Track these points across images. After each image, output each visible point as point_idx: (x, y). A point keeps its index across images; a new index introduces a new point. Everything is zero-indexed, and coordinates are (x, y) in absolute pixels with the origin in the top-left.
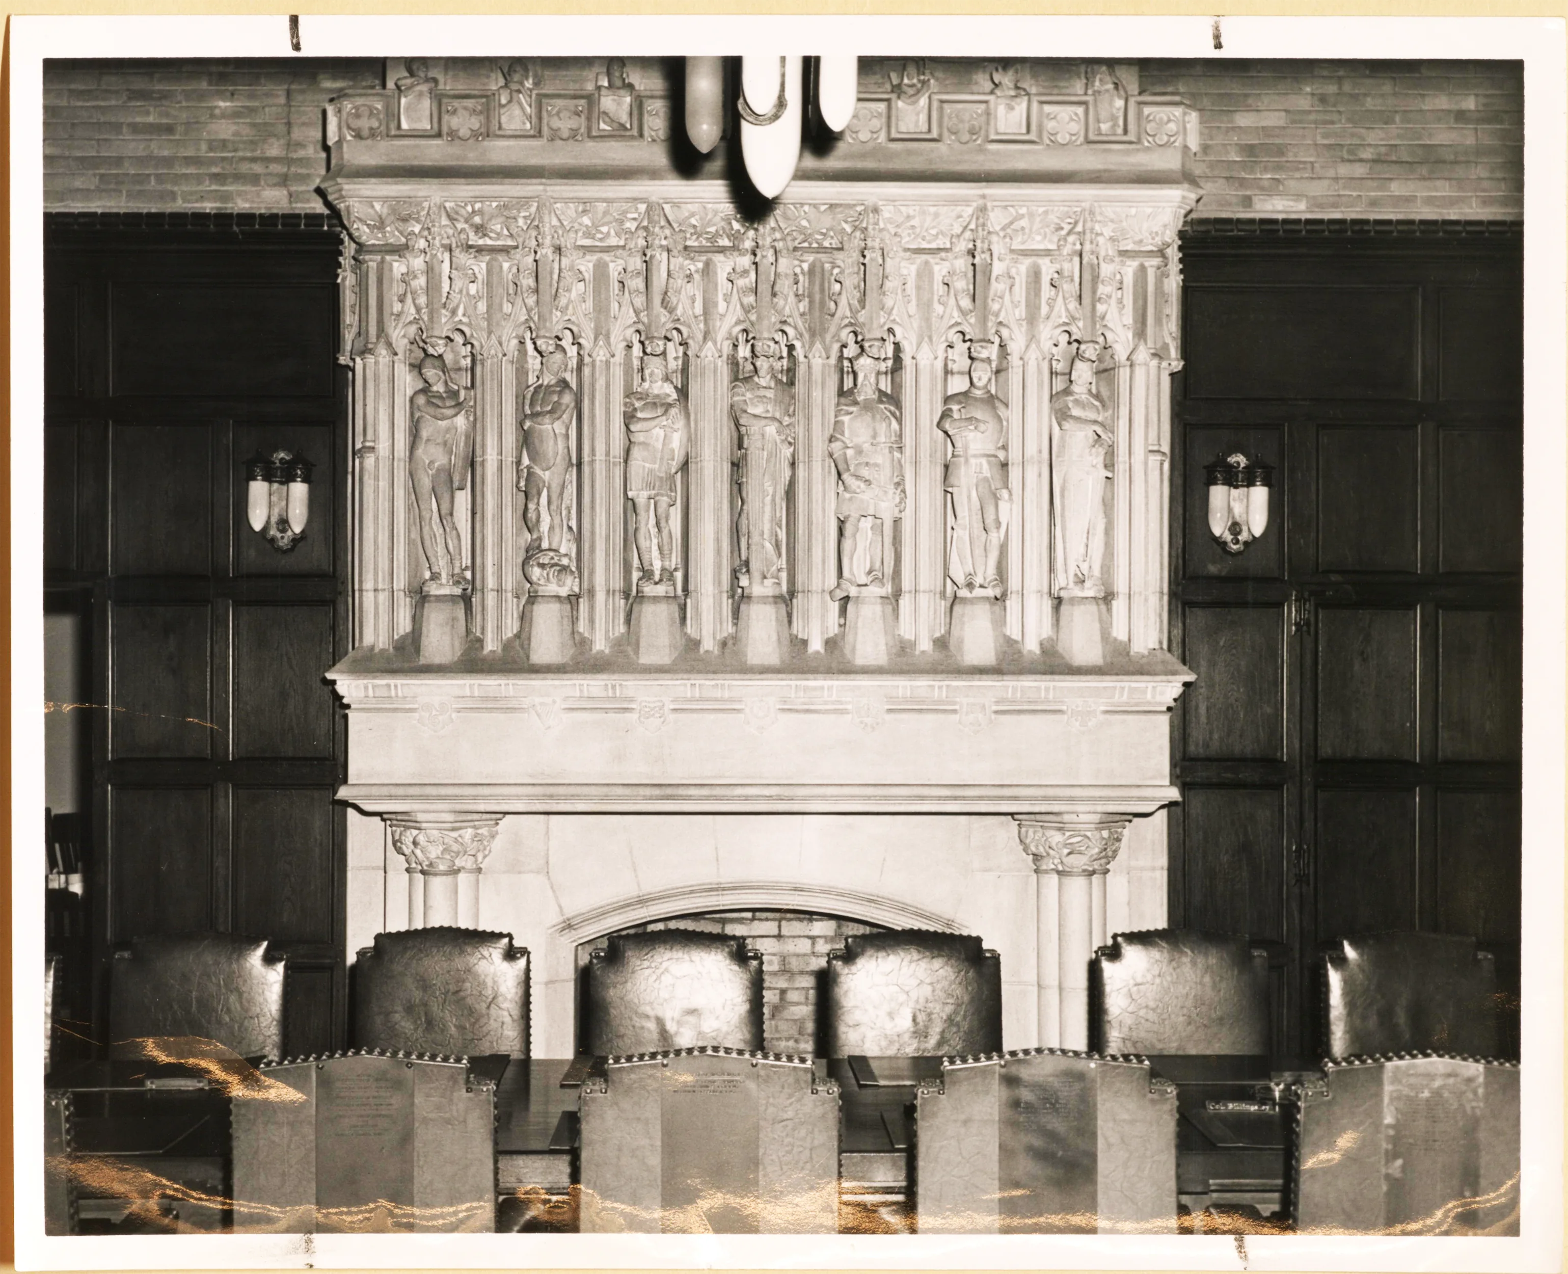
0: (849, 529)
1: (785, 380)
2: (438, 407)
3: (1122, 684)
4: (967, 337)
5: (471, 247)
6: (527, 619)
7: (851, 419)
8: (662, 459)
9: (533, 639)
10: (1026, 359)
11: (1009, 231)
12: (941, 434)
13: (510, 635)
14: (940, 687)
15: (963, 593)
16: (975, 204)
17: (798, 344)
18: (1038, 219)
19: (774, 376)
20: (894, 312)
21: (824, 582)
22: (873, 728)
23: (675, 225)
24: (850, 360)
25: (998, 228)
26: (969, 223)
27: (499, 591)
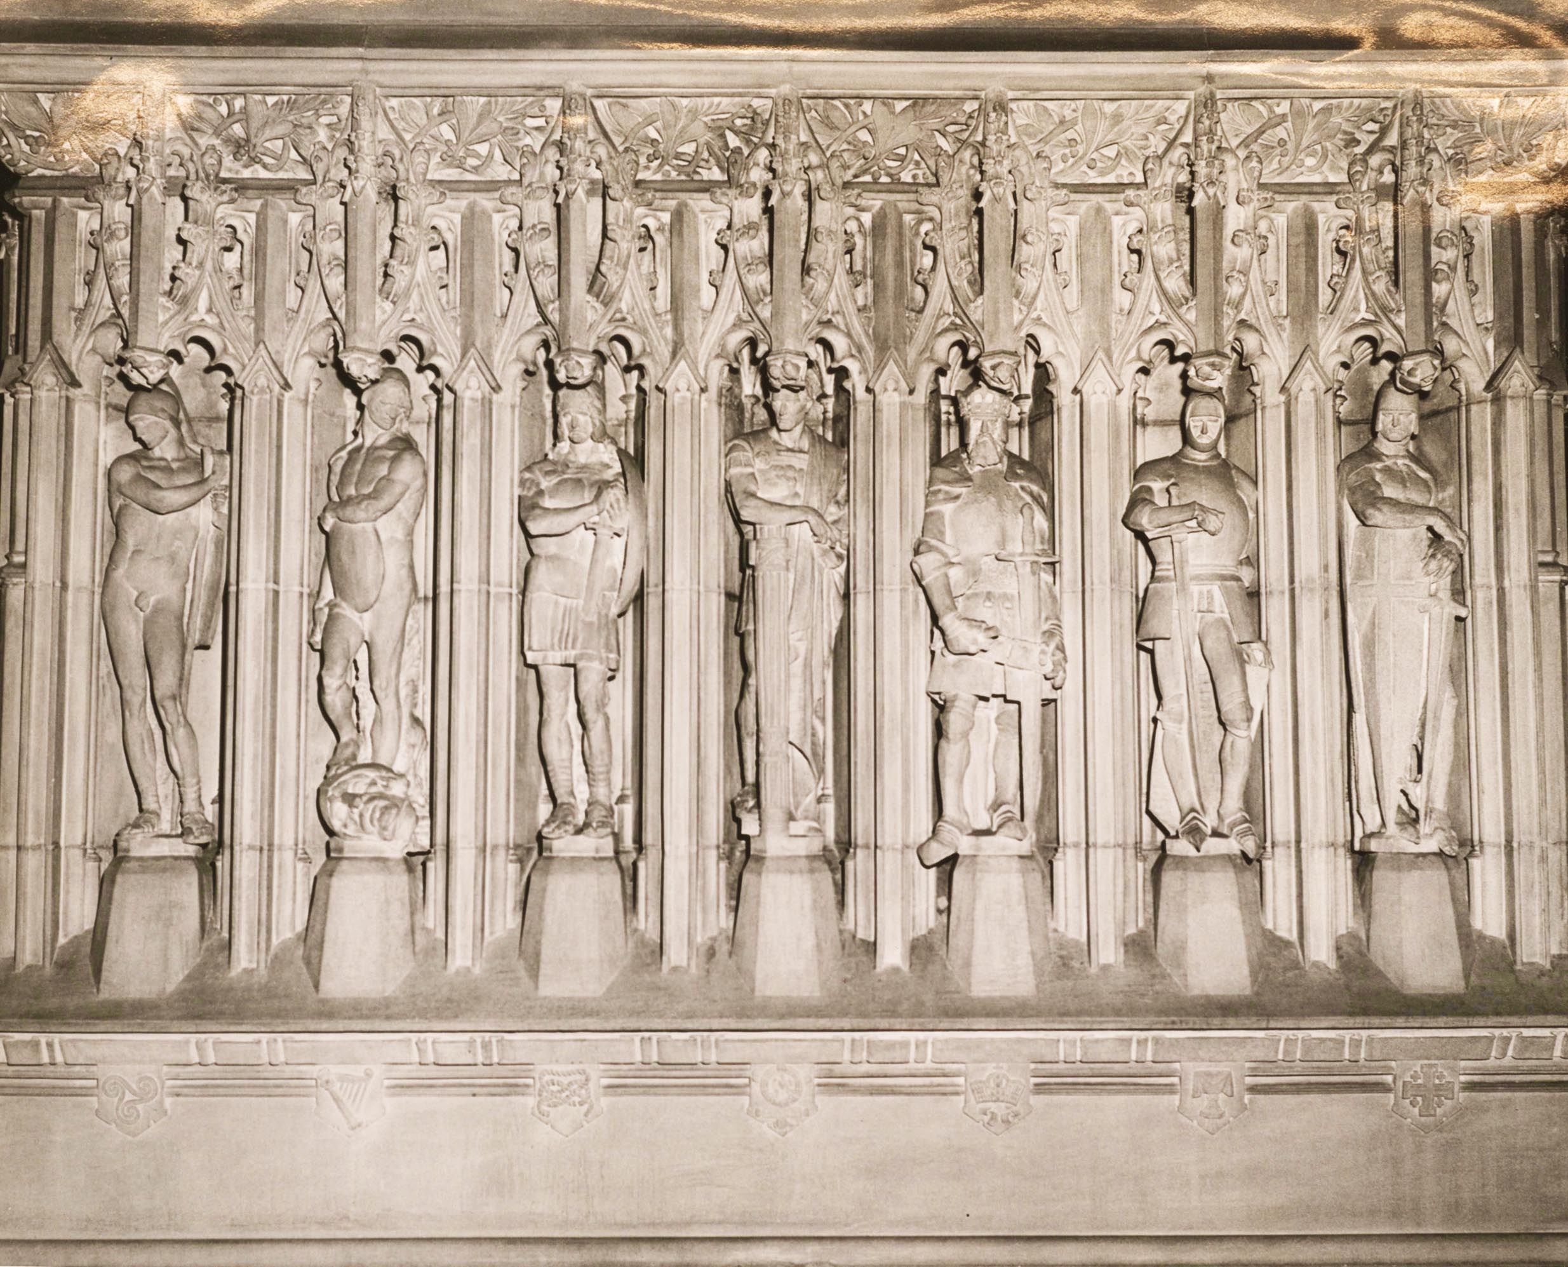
0: (954, 722)
1: (829, 436)
2: (158, 487)
3: (1505, 1032)
4: (1180, 351)
5: (225, 181)
6: (319, 903)
7: (956, 511)
8: (590, 589)
9: (326, 945)
10: (1293, 390)
11: (1255, 147)
12: (1129, 534)
13: (288, 935)
14: (1142, 1043)
15: (1181, 847)
16: (1191, 95)
17: (853, 366)
18: (1311, 124)
19: (809, 429)
20: (1039, 303)
21: (906, 831)
22: (1006, 1122)
23: (617, 141)
24: (954, 401)
25: (1234, 143)
26: (1180, 132)
27: (267, 848)
